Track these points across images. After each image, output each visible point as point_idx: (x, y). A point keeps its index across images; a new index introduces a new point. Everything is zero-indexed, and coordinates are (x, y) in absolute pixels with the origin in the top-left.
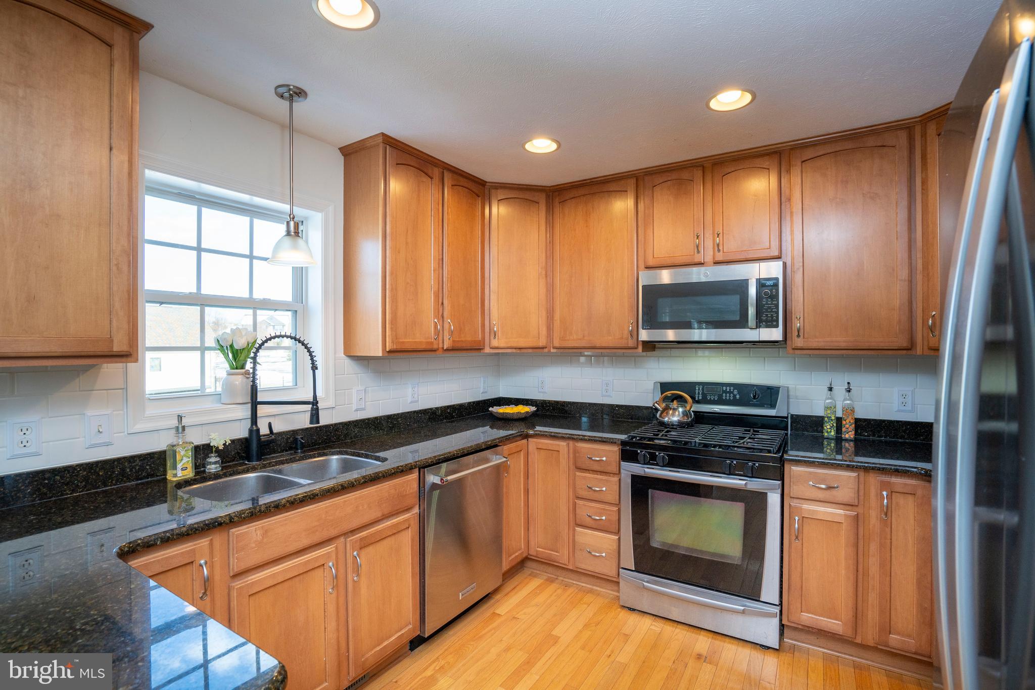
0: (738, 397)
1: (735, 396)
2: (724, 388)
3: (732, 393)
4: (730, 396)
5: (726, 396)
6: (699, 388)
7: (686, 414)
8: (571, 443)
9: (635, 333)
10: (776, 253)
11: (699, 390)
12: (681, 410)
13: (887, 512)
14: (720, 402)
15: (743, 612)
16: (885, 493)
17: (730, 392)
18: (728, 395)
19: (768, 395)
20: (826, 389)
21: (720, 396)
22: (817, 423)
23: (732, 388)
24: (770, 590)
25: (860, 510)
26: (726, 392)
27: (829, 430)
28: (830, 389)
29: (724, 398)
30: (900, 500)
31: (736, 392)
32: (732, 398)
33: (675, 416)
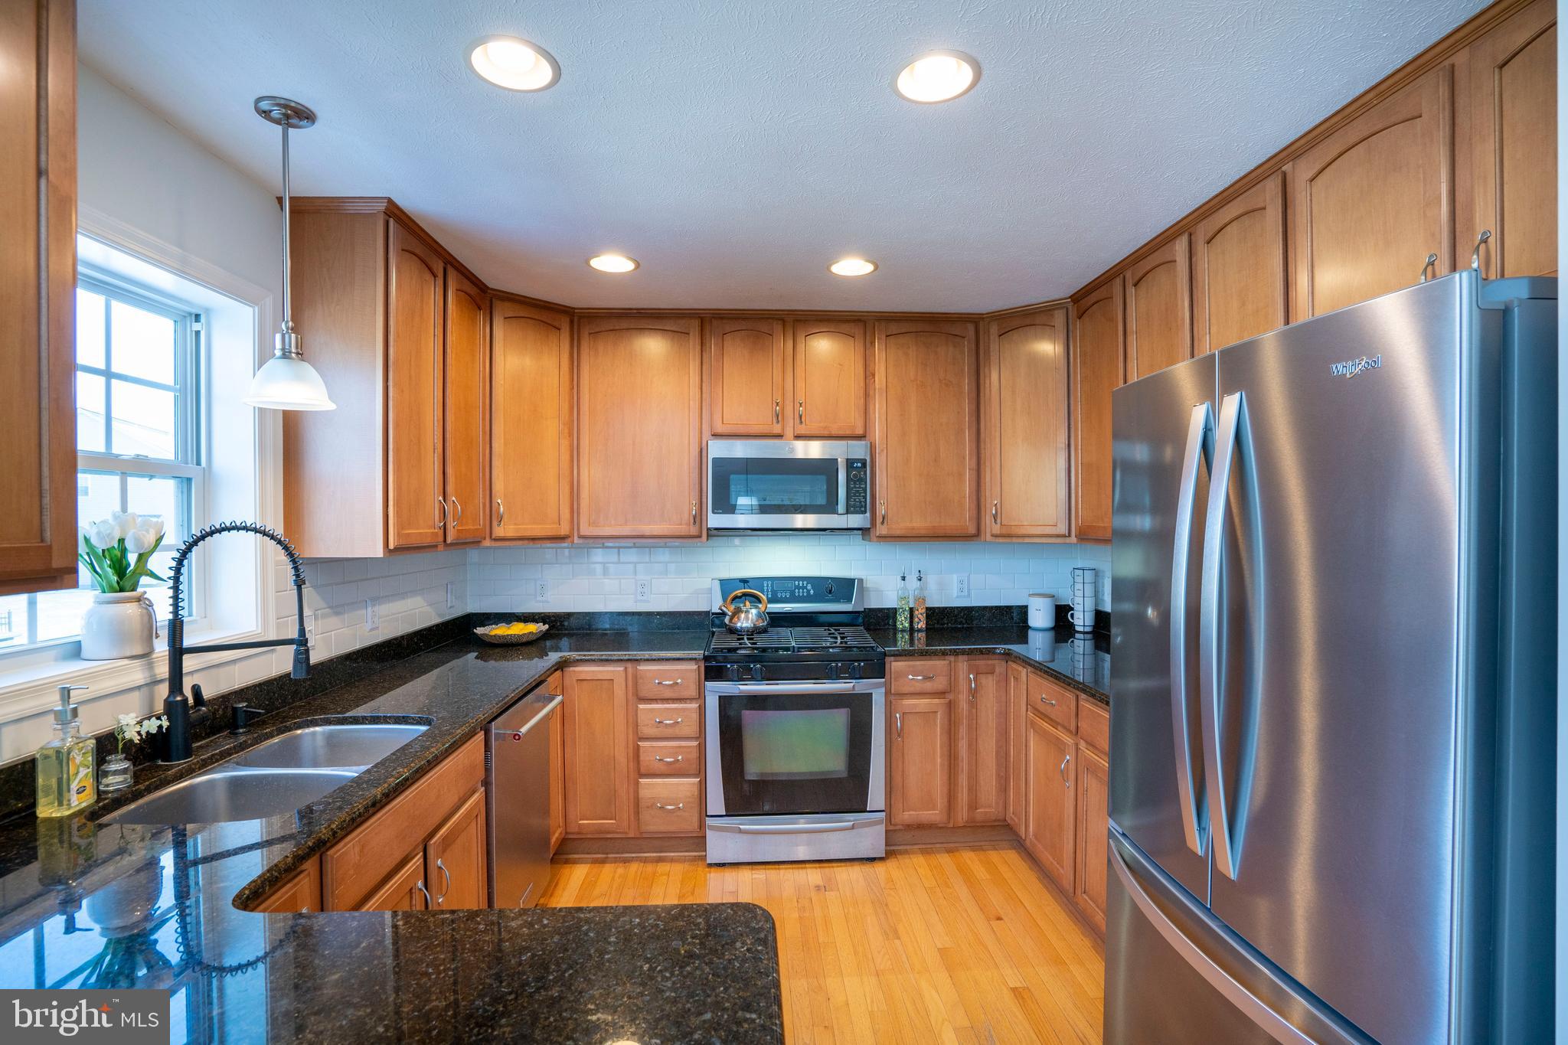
0: (812, 592)
1: (808, 591)
2: (797, 583)
3: (806, 587)
4: (803, 592)
5: (799, 592)
6: (768, 585)
7: (759, 616)
8: (629, 665)
9: (699, 518)
10: (860, 431)
11: (767, 586)
12: (754, 611)
13: (974, 693)
14: (793, 599)
15: (853, 827)
16: (971, 676)
17: (803, 588)
18: (801, 590)
19: (843, 587)
20: (899, 578)
21: (792, 593)
22: (889, 615)
23: (805, 583)
24: (876, 796)
25: (951, 696)
26: (798, 587)
27: (903, 622)
28: (904, 578)
29: (797, 594)
30: (983, 679)
31: (809, 587)
32: (805, 594)
33: (748, 618)
